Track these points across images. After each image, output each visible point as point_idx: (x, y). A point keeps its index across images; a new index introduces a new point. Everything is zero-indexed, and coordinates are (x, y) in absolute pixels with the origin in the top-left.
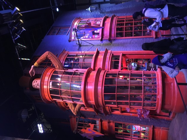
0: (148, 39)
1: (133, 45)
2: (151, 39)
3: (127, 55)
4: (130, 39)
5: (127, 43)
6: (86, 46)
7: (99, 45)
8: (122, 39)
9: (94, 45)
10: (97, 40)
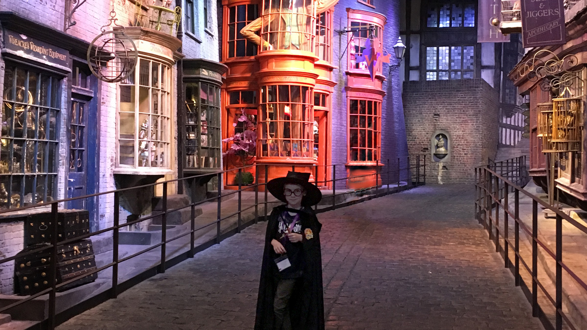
0: (345, 154)
1: (339, 129)
2: (345, 159)
3: (325, 118)
4: (345, 125)
5: (341, 118)
6: (339, 45)
7: (341, 69)
8: (347, 111)
9: (340, 59)
10: (347, 64)
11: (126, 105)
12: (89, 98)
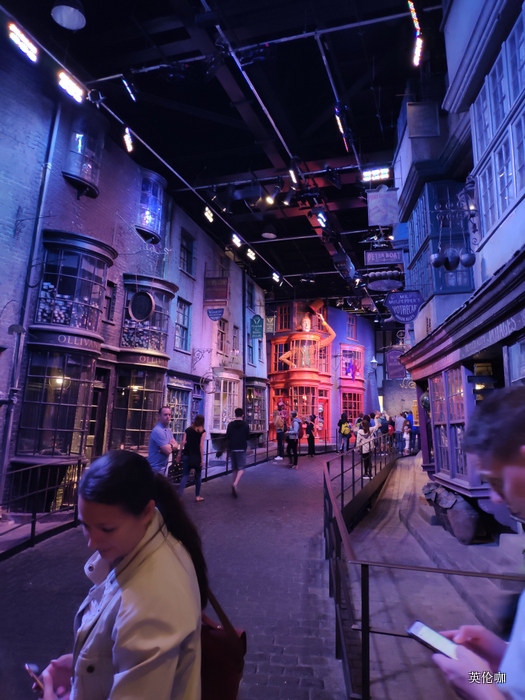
4: (339, 407)
5: (337, 403)
6: (335, 363)
7: (336, 376)
8: (341, 399)
9: (336, 371)
10: (340, 373)
11: (217, 401)
12: (200, 399)
